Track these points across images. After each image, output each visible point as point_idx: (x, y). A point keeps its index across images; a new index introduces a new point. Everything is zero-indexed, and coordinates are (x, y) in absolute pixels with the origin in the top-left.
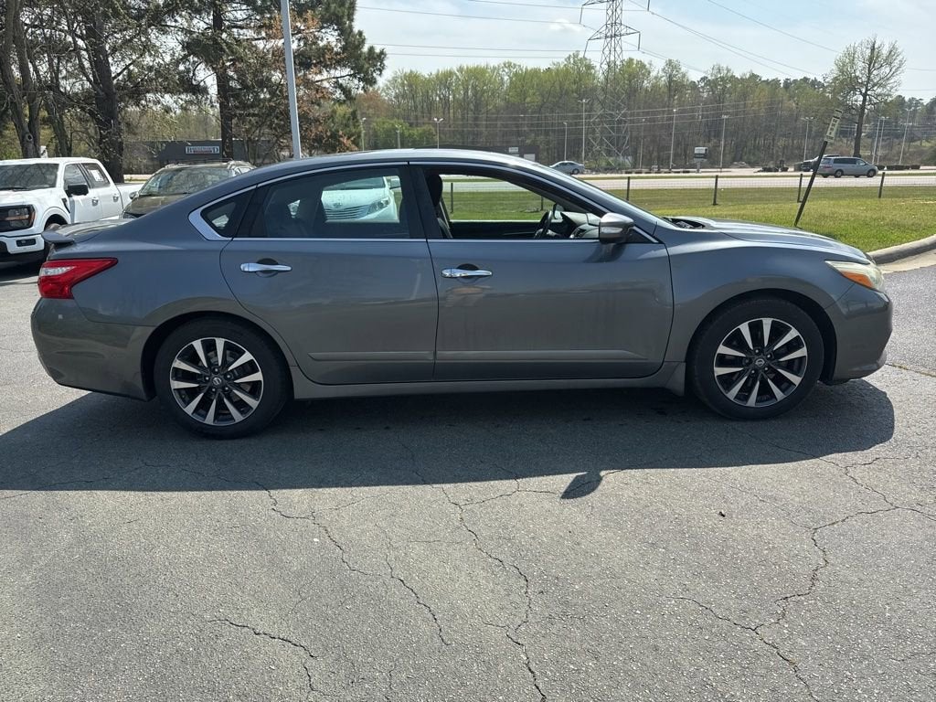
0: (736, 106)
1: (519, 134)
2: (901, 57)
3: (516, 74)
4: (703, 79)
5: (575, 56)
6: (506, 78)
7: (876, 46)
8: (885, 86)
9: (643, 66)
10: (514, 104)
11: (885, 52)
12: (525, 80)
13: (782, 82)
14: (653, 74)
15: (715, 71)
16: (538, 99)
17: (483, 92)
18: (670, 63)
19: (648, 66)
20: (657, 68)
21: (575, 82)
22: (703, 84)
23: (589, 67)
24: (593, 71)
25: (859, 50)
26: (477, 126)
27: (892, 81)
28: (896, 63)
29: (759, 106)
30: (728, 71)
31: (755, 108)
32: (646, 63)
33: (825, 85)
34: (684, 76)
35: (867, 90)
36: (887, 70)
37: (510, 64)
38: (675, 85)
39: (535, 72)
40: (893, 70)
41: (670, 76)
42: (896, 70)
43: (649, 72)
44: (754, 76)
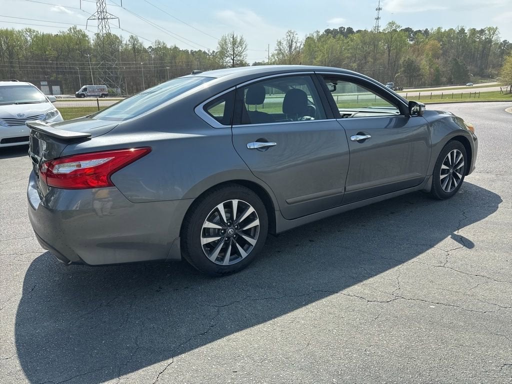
0: (171, 63)
1: (45, 73)
2: (245, 43)
3: (36, 36)
4: (150, 47)
5: (75, 28)
6: (29, 38)
7: (235, 37)
8: (240, 56)
9: (117, 38)
10: (38, 55)
11: (238, 40)
12: (43, 41)
13: (190, 51)
14: (124, 42)
15: (157, 43)
16: (54, 53)
17: (13, 47)
18: (132, 37)
19: (120, 38)
20: (126, 39)
21: (77, 44)
22: (150, 50)
23: (84, 36)
24: (87, 39)
25: (227, 38)
26: (12, 67)
27: (243, 54)
28: (244, 46)
29: (182, 63)
30: (164, 44)
31: (180, 64)
32: (119, 36)
33: (210, 54)
34: (141, 45)
35: (234, 58)
36: (241, 49)
37: (30, 31)
38: (137, 50)
39: (49, 36)
40: (243, 49)
41: (134, 44)
42: (245, 48)
43: (122, 42)
44: (176, 48)
